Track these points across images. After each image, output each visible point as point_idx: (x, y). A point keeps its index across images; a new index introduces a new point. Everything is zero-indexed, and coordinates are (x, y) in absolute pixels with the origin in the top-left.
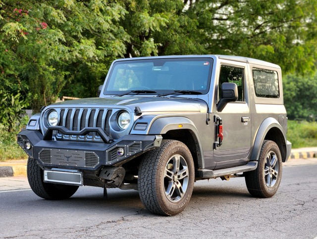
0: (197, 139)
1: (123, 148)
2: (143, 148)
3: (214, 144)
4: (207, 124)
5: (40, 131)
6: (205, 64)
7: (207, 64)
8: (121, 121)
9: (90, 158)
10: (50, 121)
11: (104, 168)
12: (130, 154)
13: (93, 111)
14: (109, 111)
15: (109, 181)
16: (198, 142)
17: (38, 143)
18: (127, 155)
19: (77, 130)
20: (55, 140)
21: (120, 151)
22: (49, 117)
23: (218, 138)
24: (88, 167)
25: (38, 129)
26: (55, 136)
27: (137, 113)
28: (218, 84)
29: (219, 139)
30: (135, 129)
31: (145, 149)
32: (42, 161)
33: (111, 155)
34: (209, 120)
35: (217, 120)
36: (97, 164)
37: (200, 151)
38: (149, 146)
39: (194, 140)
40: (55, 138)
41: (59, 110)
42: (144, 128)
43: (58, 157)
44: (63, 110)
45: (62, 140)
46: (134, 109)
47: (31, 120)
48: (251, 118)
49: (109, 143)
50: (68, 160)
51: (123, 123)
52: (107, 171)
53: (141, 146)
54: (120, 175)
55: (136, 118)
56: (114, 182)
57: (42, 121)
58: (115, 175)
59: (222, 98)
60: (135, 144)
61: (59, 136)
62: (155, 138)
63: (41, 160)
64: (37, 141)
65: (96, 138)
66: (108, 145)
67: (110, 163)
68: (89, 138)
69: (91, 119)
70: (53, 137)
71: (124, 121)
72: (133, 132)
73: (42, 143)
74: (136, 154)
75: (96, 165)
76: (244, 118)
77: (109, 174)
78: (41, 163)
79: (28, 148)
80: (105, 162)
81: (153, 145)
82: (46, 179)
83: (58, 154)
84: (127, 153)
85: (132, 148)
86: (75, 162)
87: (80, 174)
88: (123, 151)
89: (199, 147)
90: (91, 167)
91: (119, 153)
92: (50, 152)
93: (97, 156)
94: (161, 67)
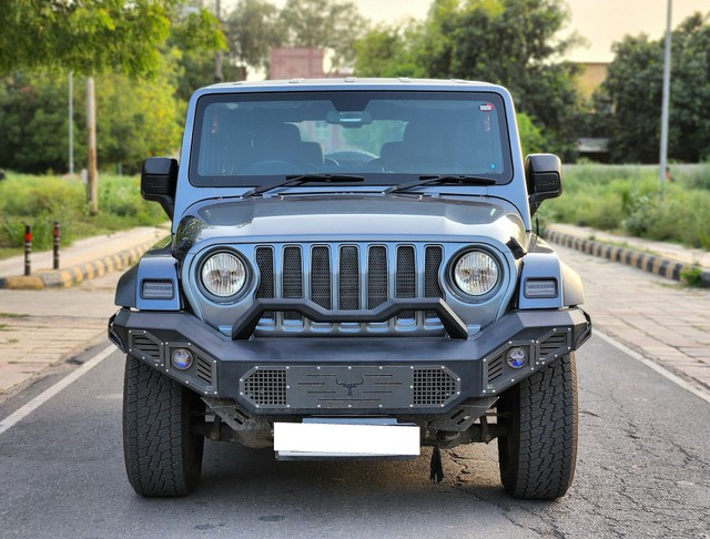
1: (527, 347)
2: (573, 343)
6: (482, 108)
7: (489, 108)
9: (426, 382)
12: (543, 361)
18: (535, 366)
24: (422, 406)
27: (519, 251)
30: (528, 297)
32: (252, 402)
33: (489, 368)
36: (452, 397)
42: (549, 291)
43: (312, 388)
47: (144, 281)
49: (467, 337)
50: (350, 394)
53: (569, 337)
59: (534, 192)
60: (558, 336)
63: (248, 398)
67: (494, 389)
75: (447, 401)
80: (479, 389)
83: (313, 380)
84: (535, 361)
86: (379, 396)
92: (282, 374)
93: (452, 374)
94: (360, 113)
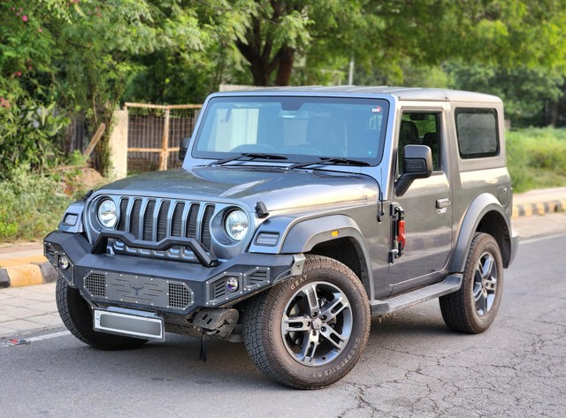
0: (362, 252)
1: (237, 277)
2: (272, 278)
3: (391, 254)
4: (379, 220)
5: (84, 234)
6: (374, 110)
7: (378, 110)
8: (231, 226)
9: (176, 292)
10: (103, 218)
11: (201, 311)
12: (249, 288)
13: (180, 205)
14: (210, 208)
15: (210, 331)
16: (363, 257)
17: (82, 260)
18: (243, 291)
19: (150, 240)
20: (112, 252)
21: (231, 283)
22: (100, 211)
23: (397, 243)
24: (174, 307)
25: (81, 231)
26: (112, 245)
27: (260, 212)
28: (397, 146)
29: (399, 244)
30: (256, 244)
31: (276, 281)
32: (90, 293)
33: (216, 288)
34: (382, 214)
35: (396, 211)
36: (190, 304)
37: (367, 272)
38: (282, 276)
39: (357, 254)
40: (111, 249)
41: (118, 200)
42: (273, 241)
43: (118, 288)
44: (124, 201)
45: (124, 253)
46: (255, 205)
47: (67, 214)
48: (452, 199)
49: (210, 266)
50: (137, 294)
51: (234, 228)
52: (206, 316)
53: (268, 274)
54: (230, 321)
55: (258, 222)
56: (218, 332)
57: (88, 218)
58: (222, 322)
59: (404, 173)
60: (258, 272)
61: (119, 245)
62: (294, 262)
63: (87, 290)
64: (81, 256)
65: (186, 255)
66: (210, 270)
67: (214, 303)
68: (173, 253)
69: (177, 220)
70: (108, 247)
71: (236, 226)
72: (253, 249)
73: (90, 261)
74: (259, 289)
75: (187, 306)
76: (440, 201)
77: (211, 320)
78: (88, 296)
79: (65, 266)
80: (204, 301)
81: (289, 273)
82: (97, 325)
83: (118, 282)
84: (243, 287)
85: (252, 278)
86: (151, 297)
87: (160, 321)
88: (236, 284)
89: (366, 265)
90: (178, 308)
91: (230, 286)
92: (103, 276)
93: (189, 290)
94: (295, 112)
